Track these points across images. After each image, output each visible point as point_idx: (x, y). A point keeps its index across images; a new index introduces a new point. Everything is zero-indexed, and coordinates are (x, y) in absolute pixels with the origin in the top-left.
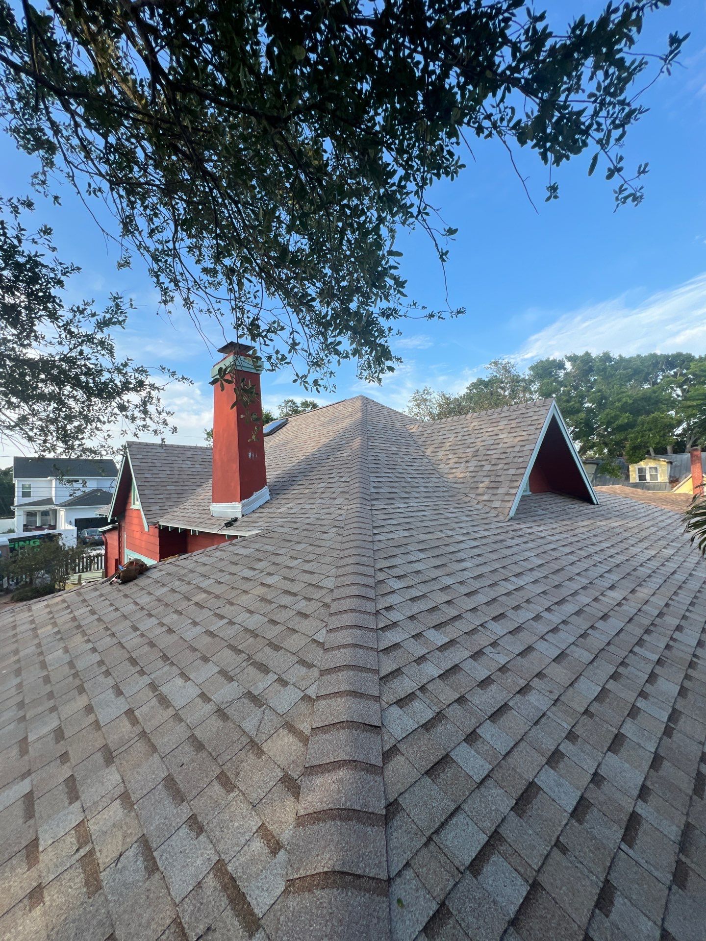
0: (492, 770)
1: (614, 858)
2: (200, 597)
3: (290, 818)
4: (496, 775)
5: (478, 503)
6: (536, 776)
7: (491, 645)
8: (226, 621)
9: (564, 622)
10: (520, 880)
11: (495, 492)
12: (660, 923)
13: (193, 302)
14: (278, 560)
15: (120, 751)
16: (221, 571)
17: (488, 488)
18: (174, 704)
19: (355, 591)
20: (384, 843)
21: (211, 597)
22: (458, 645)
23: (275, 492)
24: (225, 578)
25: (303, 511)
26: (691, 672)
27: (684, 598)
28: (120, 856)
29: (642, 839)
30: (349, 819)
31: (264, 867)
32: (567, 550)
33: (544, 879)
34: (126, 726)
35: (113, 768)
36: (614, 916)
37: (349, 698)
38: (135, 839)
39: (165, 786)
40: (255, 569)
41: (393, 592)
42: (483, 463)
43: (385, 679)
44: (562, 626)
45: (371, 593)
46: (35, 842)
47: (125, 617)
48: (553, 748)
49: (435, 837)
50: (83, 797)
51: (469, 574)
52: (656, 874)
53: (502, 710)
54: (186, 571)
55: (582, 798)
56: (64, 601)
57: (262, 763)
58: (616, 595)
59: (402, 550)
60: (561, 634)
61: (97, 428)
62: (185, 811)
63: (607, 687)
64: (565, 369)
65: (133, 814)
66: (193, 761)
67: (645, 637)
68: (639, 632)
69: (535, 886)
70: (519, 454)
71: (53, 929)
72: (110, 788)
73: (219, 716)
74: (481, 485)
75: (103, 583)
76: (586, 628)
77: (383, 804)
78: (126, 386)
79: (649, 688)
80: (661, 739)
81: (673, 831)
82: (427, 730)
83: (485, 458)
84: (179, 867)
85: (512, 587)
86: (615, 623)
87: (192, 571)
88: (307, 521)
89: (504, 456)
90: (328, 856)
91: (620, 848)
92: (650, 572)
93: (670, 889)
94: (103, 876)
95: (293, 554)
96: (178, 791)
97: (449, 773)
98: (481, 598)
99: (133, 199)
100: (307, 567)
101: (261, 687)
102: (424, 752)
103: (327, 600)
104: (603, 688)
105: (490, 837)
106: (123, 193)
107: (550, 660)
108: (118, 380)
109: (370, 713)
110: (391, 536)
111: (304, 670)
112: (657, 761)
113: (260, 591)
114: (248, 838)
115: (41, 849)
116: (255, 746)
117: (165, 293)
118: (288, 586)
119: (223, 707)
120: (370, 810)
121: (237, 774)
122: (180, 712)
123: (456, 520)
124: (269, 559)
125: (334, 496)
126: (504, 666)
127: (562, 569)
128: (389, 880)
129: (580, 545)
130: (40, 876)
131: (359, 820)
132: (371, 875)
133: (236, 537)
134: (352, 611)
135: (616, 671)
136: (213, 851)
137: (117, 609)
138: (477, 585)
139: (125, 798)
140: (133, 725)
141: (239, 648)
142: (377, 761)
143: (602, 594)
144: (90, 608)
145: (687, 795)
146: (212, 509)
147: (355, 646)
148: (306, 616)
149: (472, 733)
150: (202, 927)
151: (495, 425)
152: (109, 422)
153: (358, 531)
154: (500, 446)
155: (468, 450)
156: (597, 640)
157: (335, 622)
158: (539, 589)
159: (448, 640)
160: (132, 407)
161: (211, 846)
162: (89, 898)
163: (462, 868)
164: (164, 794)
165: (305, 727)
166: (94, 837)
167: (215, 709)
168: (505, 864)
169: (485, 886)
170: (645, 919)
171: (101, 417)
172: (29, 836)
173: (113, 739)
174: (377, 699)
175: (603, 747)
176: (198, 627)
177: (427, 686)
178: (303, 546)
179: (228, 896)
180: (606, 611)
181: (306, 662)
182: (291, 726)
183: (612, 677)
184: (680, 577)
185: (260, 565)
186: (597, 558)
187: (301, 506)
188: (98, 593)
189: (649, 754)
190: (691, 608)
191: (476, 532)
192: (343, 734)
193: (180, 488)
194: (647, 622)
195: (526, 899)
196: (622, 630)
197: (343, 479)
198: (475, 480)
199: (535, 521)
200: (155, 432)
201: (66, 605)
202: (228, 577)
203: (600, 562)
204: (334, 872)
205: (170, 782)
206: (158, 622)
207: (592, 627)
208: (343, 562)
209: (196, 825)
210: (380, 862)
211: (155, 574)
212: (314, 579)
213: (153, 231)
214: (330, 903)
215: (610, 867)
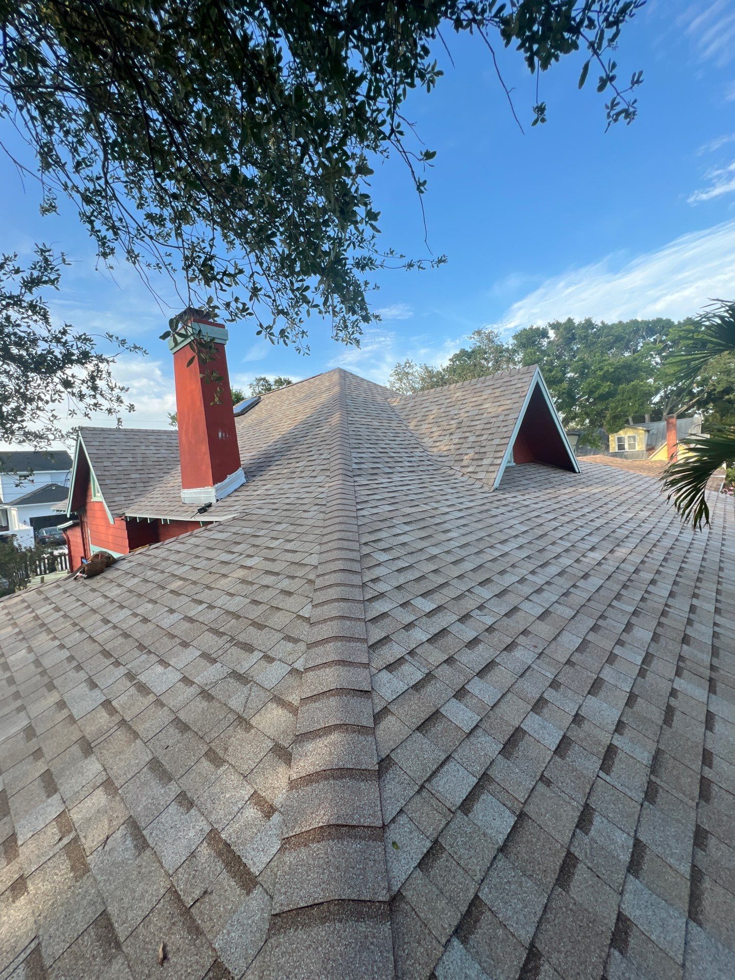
0: (481, 720)
1: (593, 785)
2: (176, 585)
3: (283, 782)
4: (484, 725)
5: (462, 476)
6: (522, 722)
7: (477, 608)
8: (205, 605)
9: (548, 583)
10: (508, 812)
11: (480, 463)
12: (632, 834)
13: (138, 256)
14: (257, 542)
15: (99, 741)
16: (197, 557)
17: (473, 460)
18: (154, 691)
19: (340, 565)
20: (377, 794)
21: (187, 583)
22: (447, 611)
23: (250, 474)
24: (202, 564)
25: (282, 492)
26: (663, 620)
27: (659, 554)
28: (108, 838)
29: (618, 766)
30: (342, 777)
31: (259, 831)
32: (551, 516)
33: (530, 810)
34: (103, 717)
35: (93, 758)
36: (592, 833)
37: (337, 667)
38: (122, 821)
39: (150, 768)
40: (233, 553)
41: (379, 565)
42: (467, 434)
43: (373, 647)
44: (545, 587)
45: (356, 567)
46: (13, 837)
47: (94, 611)
48: (538, 696)
49: (427, 785)
50: (62, 789)
51: (454, 544)
52: (629, 794)
53: (490, 666)
54: (158, 560)
55: (564, 736)
56: (23, 601)
57: (252, 737)
58: (597, 556)
59: (388, 524)
60: (545, 594)
61: (38, 408)
62: (174, 789)
63: (587, 638)
64: (548, 338)
65: (118, 798)
66: (178, 742)
67: (623, 592)
68: (617, 587)
69: (522, 816)
70: (504, 424)
71: (39, 915)
72: (91, 777)
73: (203, 697)
74: (466, 457)
75: (66, 579)
76: (568, 587)
77: (375, 761)
78: (68, 359)
79: (625, 637)
80: (635, 680)
81: (645, 757)
82: (417, 690)
83: (469, 429)
84: (171, 841)
85: (497, 554)
86: (595, 581)
87: (165, 560)
88: (288, 501)
89: (488, 426)
90: (322, 812)
91: (598, 776)
92: (627, 533)
93: (642, 805)
94: (89, 860)
95: (274, 534)
96: (165, 772)
97: (439, 727)
98: (468, 566)
99: (49, 122)
100: (289, 546)
101: (246, 665)
102: (414, 710)
103: (312, 576)
104: (584, 639)
105: (480, 779)
106: (36, 113)
107: (534, 619)
108: (58, 351)
109: (361, 679)
110: (375, 511)
111: (290, 645)
112: (631, 699)
113: (241, 573)
114: (240, 806)
115: (20, 843)
116: (243, 722)
117: (104, 244)
118: (270, 566)
119: (207, 688)
120: (363, 768)
121: (226, 749)
122: (161, 698)
123: (442, 493)
124: (248, 541)
125: (314, 474)
126: (490, 626)
127: (546, 534)
128: (384, 827)
129: (563, 511)
130: (21, 868)
131: (352, 777)
132: (366, 825)
133: (211, 522)
134: (337, 585)
135: (596, 624)
136: (205, 822)
137: (84, 604)
138: (463, 553)
139: (109, 785)
140: (111, 715)
141: (221, 630)
142: (368, 722)
143: (583, 556)
144: (53, 605)
145: (657, 725)
146: (182, 495)
147: (343, 617)
148: (289, 594)
149: (461, 689)
150: (198, 892)
151: (479, 394)
152: (53, 401)
153: (341, 507)
154: (485, 415)
155: (452, 422)
156: (578, 597)
157: (320, 597)
158: (524, 553)
159: (435, 606)
160: (78, 383)
161: (203, 818)
162: (77, 881)
163: (453, 809)
164: (149, 776)
165: (294, 698)
166: (77, 825)
167: (199, 691)
168: (494, 800)
169: (475, 821)
170: (620, 832)
171: (42, 396)
172: (6, 832)
173: (90, 730)
174: (367, 666)
175: (583, 691)
176: (175, 615)
177: (417, 650)
178: (284, 526)
179: (223, 861)
180: (587, 570)
181: (293, 638)
182: (280, 699)
183: (592, 629)
184: (654, 537)
185: (238, 549)
186: (579, 523)
187: (279, 487)
188: (62, 589)
189: (624, 693)
190: (664, 564)
191: (461, 503)
192: (333, 701)
193: (146, 476)
194: (624, 578)
195: (514, 827)
196: (601, 586)
197: (323, 457)
198: (459, 452)
199: (519, 491)
200: (110, 411)
201: (26, 604)
202: (206, 562)
203: (581, 526)
204: (329, 826)
205: (155, 765)
206: (131, 612)
207: (574, 586)
208: (325, 539)
209: (185, 801)
210: (375, 812)
211: (124, 566)
212: (296, 558)
213: (78, 164)
214: (326, 853)
215: (589, 793)
